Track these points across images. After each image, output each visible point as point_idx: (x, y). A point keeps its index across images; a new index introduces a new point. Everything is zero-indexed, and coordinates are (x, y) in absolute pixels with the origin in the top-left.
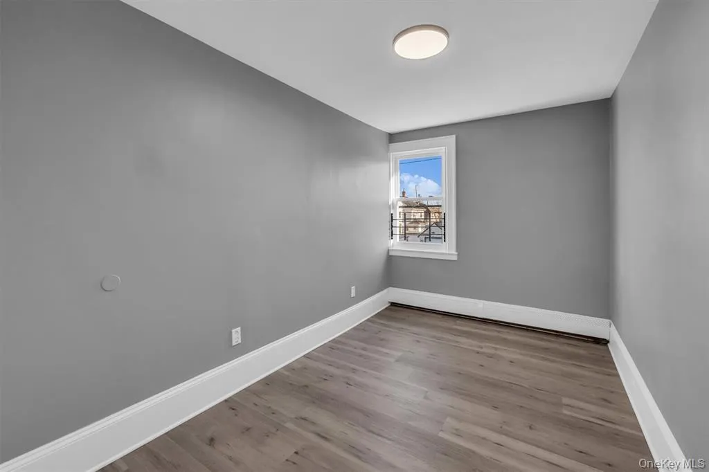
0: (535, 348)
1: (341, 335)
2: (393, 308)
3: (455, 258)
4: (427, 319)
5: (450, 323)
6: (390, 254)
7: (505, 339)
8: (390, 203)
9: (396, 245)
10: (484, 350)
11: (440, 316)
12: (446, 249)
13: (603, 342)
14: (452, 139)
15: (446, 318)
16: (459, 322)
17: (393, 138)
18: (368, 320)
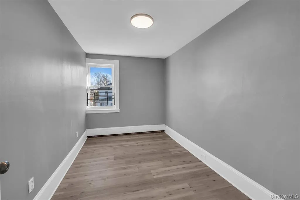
0: (151, 138)
1: (75, 160)
2: (89, 139)
3: (119, 111)
4: (109, 139)
5: (119, 138)
6: (87, 113)
7: (141, 138)
8: (86, 88)
9: (90, 108)
10: (139, 144)
11: (114, 137)
12: (114, 108)
13: (163, 131)
14: (117, 62)
15: (117, 136)
16: (122, 137)
17: (88, 56)
18: (83, 148)
